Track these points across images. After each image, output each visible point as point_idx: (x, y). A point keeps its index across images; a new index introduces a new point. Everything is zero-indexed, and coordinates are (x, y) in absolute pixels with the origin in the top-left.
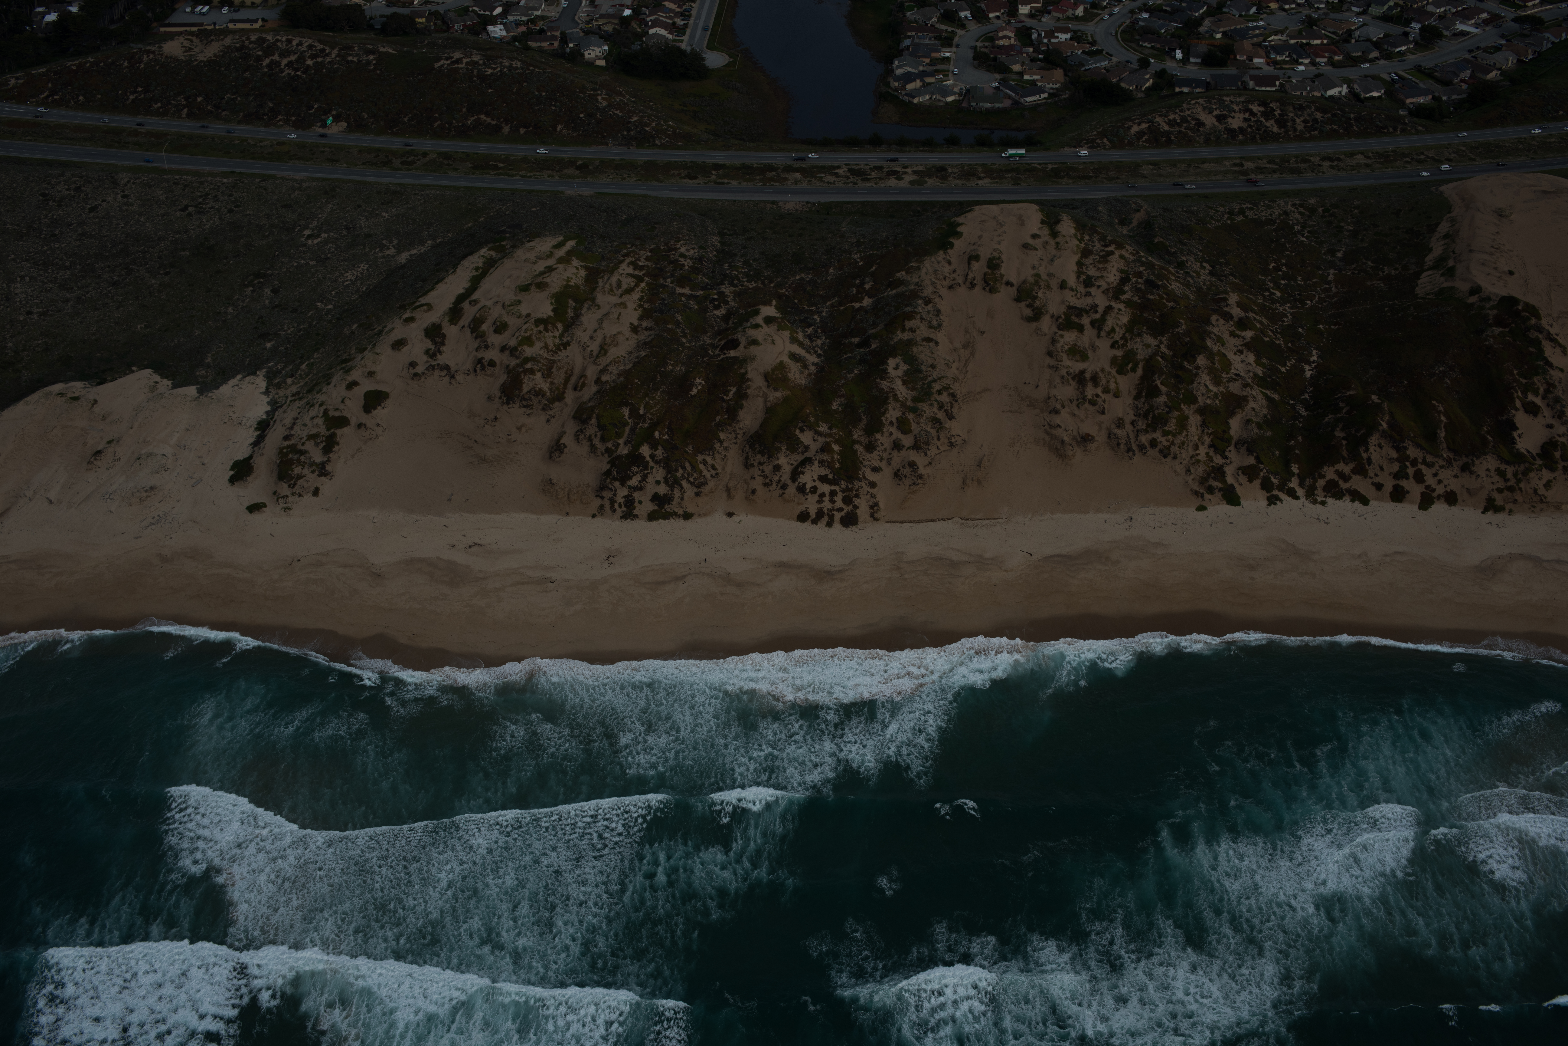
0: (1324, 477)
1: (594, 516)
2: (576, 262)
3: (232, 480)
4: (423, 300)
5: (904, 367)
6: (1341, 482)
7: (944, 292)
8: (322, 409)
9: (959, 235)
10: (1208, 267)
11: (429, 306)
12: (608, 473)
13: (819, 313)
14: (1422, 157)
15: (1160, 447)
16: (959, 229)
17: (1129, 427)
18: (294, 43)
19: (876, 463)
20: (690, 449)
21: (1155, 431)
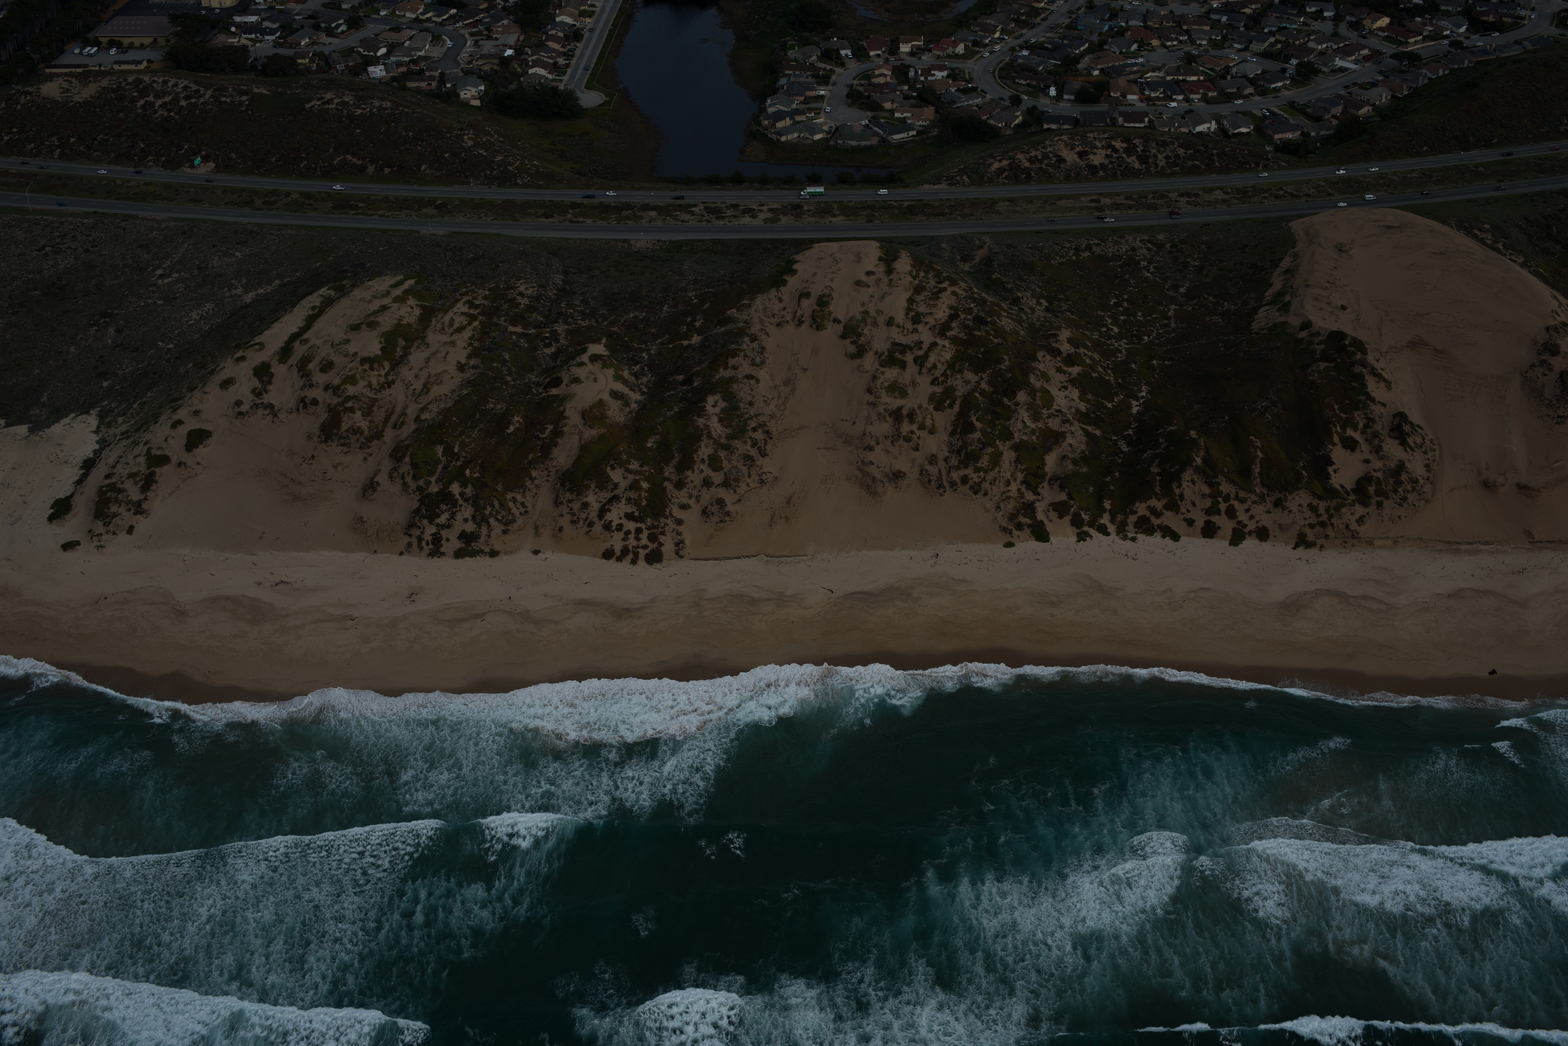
0: (1136, 513)
1: (401, 554)
2: (411, 301)
3: (51, 519)
4: (257, 340)
5: (722, 404)
6: (1153, 519)
7: (771, 329)
8: (146, 447)
9: (794, 272)
10: (1045, 303)
11: (262, 346)
12: (417, 511)
13: (648, 350)
14: (1281, 192)
15: (971, 483)
16: (795, 267)
17: (941, 464)
18: (170, 84)
19: (684, 501)
20: (500, 487)
21: (966, 467)
